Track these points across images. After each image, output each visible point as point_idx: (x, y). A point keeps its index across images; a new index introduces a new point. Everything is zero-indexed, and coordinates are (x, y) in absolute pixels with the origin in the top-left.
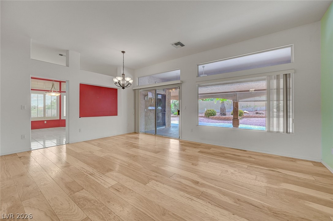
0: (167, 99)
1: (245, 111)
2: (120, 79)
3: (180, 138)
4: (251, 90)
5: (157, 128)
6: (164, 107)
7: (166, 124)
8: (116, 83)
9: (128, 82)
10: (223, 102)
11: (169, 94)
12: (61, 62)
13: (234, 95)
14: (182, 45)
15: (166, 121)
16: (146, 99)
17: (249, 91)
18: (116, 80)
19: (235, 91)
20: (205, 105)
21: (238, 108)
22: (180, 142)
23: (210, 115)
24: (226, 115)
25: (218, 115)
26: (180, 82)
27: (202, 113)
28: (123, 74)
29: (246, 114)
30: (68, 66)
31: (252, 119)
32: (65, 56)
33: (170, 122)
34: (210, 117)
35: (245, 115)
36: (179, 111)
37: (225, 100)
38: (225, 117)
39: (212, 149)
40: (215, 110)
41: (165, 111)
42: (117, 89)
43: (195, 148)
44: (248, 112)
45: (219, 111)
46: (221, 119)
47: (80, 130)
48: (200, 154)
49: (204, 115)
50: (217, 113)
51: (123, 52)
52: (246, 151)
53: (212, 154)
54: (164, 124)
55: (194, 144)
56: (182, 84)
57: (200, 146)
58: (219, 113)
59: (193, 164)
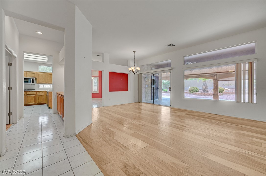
0: (159, 80)
1: (226, 89)
2: (133, 68)
3: (171, 106)
4: (230, 71)
5: (154, 100)
6: (157, 85)
7: (159, 98)
8: (130, 71)
9: (138, 70)
10: (205, 81)
11: (160, 76)
12: (99, 60)
13: (214, 75)
14: (173, 45)
15: (159, 96)
16: (145, 80)
17: (228, 72)
18: (130, 69)
19: (215, 72)
20: (189, 83)
21: (218, 86)
22: (171, 108)
23: (194, 91)
24: (207, 92)
25: (200, 91)
26: (171, 69)
27: (187, 90)
28: (134, 65)
29: (227, 91)
30: (103, 62)
31: (232, 95)
32: (100, 56)
33: (161, 96)
34: (193, 93)
35: (225, 91)
36: (170, 88)
37: (207, 79)
38: (207, 93)
39: (194, 113)
40: (198, 88)
41: (158, 88)
42: (128, 74)
43: (182, 112)
44: (229, 89)
45: (202, 88)
46: (203, 95)
47: (109, 99)
48: (186, 115)
49: (188, 91)
50: (199, 90)
51: (134, 52)
52: (220, 115)
53: (194, 115)
54: (157, 98)
55: (181, 110)
56: (173, 70)
57: (186, 111)
58: (202, 90)
59: (181, 119)
